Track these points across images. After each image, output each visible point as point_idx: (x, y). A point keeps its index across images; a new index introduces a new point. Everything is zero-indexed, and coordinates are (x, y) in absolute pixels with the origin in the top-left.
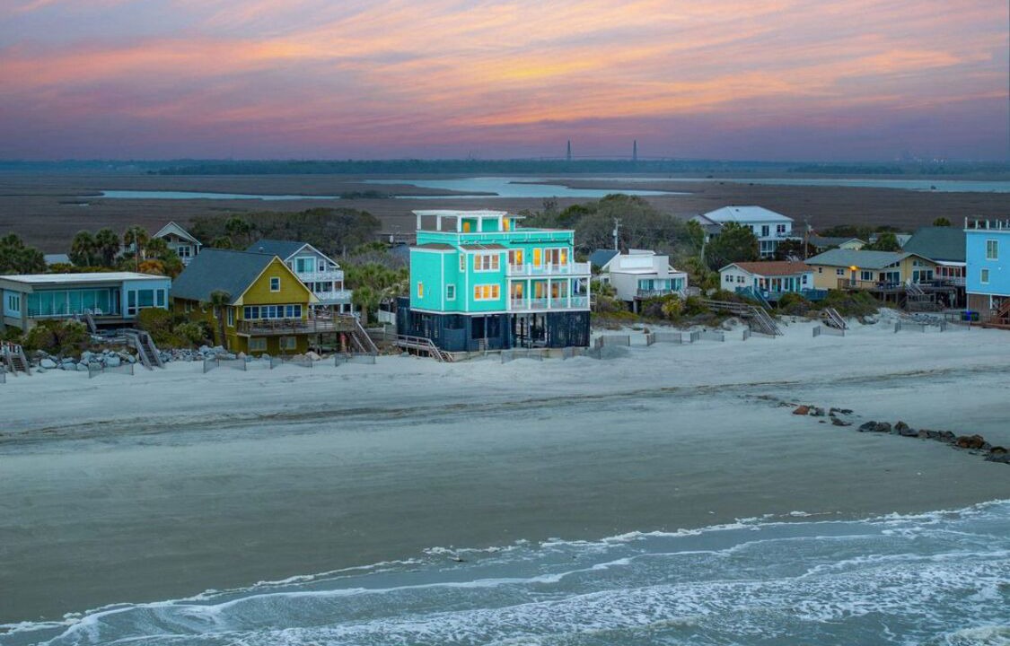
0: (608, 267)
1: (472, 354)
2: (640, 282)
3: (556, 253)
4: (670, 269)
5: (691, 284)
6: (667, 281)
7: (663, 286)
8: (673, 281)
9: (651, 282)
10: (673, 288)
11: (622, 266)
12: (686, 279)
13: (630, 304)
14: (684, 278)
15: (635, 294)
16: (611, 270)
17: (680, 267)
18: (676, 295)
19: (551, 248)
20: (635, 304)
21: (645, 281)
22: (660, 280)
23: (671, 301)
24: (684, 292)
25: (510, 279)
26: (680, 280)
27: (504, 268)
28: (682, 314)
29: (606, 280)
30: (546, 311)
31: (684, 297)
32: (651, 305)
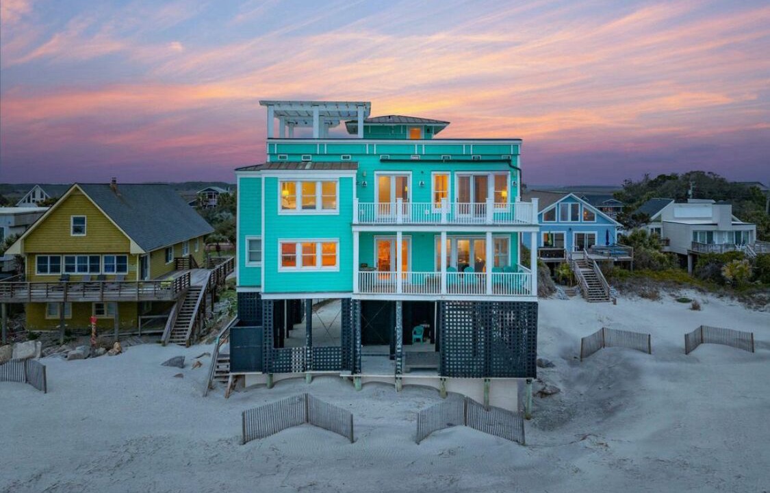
0: (660, 216)
1: (279, 376)
2: (695, 233)
3: (481, 182)
4: (733, 220)
5: (760, 237)
6: (730, 233)
7: (726, 240)
8: (738, 233)
9: (710, 234)
10: (738, 242)
11: (676, 216)
12: (755, 232)
13: (683, 258)
14: (752, 231)
15: (689, 247)
16: (663, 219)
17: (746, 219)
18: (742, 253)
19: (472, 172)
20: (690, 259)
21: (702, 232)
22: (721, 232)
23: (735, 261)
24: (752, 247)
25: (356, 230)
26: (747, 232)
27: (347, 208)
28: (752, 280)
29: (658, 230)
30: (439, 298)
31: (753, 253)
32: (707, 264)
